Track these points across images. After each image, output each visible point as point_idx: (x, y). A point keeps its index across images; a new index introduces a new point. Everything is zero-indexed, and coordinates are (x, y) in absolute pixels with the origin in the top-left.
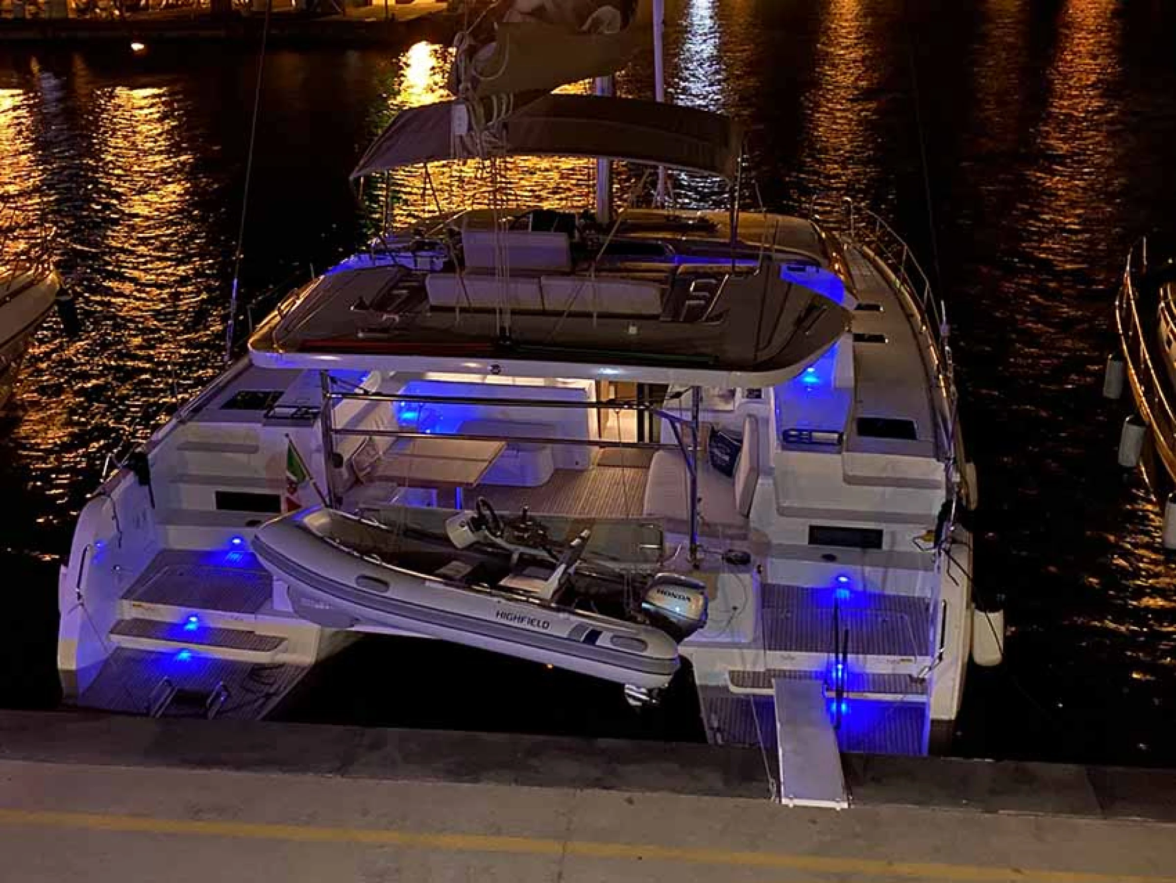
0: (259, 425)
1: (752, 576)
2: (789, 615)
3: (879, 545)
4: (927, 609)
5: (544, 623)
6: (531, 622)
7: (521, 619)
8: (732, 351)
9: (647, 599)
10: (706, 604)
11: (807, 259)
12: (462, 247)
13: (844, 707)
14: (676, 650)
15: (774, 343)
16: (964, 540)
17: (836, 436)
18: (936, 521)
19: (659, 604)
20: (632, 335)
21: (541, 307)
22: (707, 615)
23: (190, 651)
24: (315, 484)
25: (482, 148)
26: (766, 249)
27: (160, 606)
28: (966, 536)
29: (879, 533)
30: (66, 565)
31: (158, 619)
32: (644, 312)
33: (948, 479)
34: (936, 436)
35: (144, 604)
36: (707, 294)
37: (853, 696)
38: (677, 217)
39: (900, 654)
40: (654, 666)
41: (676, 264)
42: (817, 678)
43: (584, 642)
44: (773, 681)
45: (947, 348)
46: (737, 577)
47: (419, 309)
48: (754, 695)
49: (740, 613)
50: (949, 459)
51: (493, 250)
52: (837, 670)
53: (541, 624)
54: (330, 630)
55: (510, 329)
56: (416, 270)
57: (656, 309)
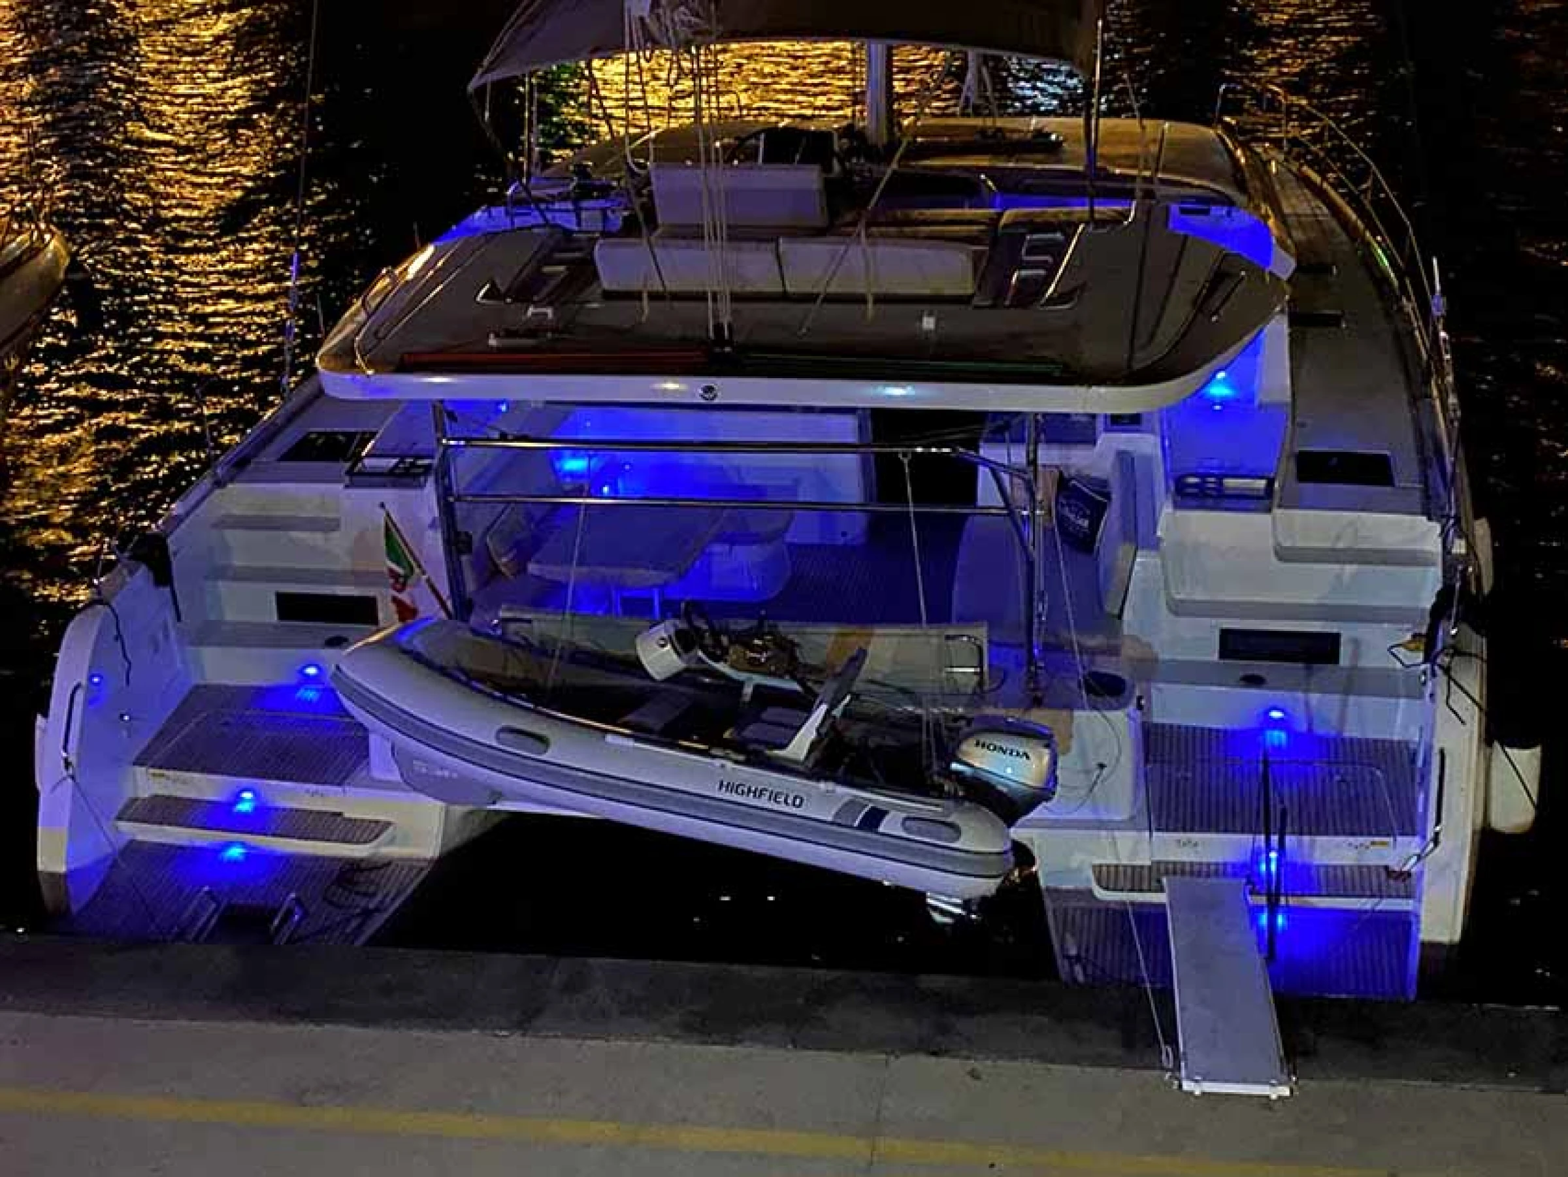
0: (341, 486)
1: (1128, 715)
2: (1189, 775)
3: (1334, 658)
4: (1413, 761)
5: (795, 798)
6: (774, 797)
7: (758, 794)
8: (1092, 354)
9: (960, 756)
10: (1054, 762)
11: (1213, 195)
12: (651, 195)
13: (1280, 920)
14: (1008, 836)
15: (1159, 338)
16: (1473, 651)
17: (1261, 484)
18: (1428, 620)
19: (977, 764)
20: (929, 332)
21: (780, 289)
22: (1056, 779)
23: (243, 844)
24: (428, 580)
25: (676, 34)
26: (1145, 179)
27: (196, 775)
28: (1478, 643)
29: (1335, 638)
30: (45, 715)
31: (193, 795)
32: (948, 291)
33: (1446, 550)
34: (1424, 478)
35: (170, 773)
36: (1049, 258)
37: (1293, 901)
38: (1000, 130)
39: (1370, 834)
40: (973, 864)
41: (998, 210)
42: (1235, 875)
43: (860, 828)
44: (1164, 880)
45: (1443, 334)
46: (1104, 717)
47: (582, 297)
48: (1133, 904)
49: (1112, 773)
50: (1448, 517)
51: (700, 194)
52: (1268, 861)
53: (790, 801)
54: (459, 810)
55: (730, 326)
56: (580, 232)
57: (967, 287)
